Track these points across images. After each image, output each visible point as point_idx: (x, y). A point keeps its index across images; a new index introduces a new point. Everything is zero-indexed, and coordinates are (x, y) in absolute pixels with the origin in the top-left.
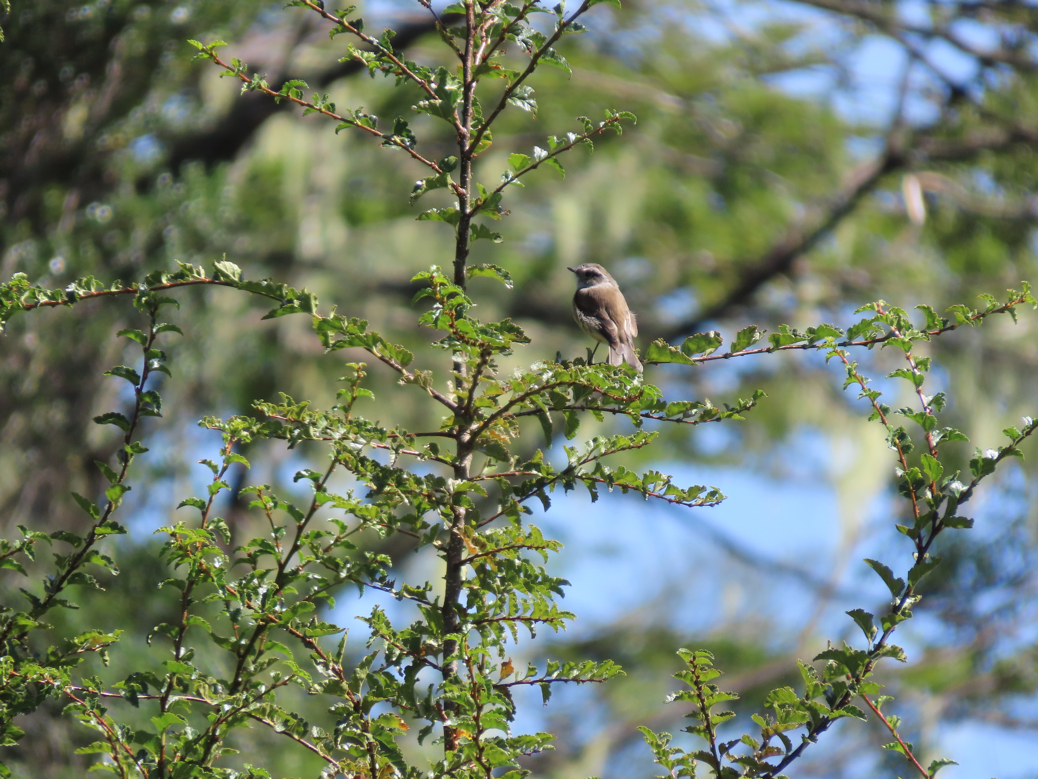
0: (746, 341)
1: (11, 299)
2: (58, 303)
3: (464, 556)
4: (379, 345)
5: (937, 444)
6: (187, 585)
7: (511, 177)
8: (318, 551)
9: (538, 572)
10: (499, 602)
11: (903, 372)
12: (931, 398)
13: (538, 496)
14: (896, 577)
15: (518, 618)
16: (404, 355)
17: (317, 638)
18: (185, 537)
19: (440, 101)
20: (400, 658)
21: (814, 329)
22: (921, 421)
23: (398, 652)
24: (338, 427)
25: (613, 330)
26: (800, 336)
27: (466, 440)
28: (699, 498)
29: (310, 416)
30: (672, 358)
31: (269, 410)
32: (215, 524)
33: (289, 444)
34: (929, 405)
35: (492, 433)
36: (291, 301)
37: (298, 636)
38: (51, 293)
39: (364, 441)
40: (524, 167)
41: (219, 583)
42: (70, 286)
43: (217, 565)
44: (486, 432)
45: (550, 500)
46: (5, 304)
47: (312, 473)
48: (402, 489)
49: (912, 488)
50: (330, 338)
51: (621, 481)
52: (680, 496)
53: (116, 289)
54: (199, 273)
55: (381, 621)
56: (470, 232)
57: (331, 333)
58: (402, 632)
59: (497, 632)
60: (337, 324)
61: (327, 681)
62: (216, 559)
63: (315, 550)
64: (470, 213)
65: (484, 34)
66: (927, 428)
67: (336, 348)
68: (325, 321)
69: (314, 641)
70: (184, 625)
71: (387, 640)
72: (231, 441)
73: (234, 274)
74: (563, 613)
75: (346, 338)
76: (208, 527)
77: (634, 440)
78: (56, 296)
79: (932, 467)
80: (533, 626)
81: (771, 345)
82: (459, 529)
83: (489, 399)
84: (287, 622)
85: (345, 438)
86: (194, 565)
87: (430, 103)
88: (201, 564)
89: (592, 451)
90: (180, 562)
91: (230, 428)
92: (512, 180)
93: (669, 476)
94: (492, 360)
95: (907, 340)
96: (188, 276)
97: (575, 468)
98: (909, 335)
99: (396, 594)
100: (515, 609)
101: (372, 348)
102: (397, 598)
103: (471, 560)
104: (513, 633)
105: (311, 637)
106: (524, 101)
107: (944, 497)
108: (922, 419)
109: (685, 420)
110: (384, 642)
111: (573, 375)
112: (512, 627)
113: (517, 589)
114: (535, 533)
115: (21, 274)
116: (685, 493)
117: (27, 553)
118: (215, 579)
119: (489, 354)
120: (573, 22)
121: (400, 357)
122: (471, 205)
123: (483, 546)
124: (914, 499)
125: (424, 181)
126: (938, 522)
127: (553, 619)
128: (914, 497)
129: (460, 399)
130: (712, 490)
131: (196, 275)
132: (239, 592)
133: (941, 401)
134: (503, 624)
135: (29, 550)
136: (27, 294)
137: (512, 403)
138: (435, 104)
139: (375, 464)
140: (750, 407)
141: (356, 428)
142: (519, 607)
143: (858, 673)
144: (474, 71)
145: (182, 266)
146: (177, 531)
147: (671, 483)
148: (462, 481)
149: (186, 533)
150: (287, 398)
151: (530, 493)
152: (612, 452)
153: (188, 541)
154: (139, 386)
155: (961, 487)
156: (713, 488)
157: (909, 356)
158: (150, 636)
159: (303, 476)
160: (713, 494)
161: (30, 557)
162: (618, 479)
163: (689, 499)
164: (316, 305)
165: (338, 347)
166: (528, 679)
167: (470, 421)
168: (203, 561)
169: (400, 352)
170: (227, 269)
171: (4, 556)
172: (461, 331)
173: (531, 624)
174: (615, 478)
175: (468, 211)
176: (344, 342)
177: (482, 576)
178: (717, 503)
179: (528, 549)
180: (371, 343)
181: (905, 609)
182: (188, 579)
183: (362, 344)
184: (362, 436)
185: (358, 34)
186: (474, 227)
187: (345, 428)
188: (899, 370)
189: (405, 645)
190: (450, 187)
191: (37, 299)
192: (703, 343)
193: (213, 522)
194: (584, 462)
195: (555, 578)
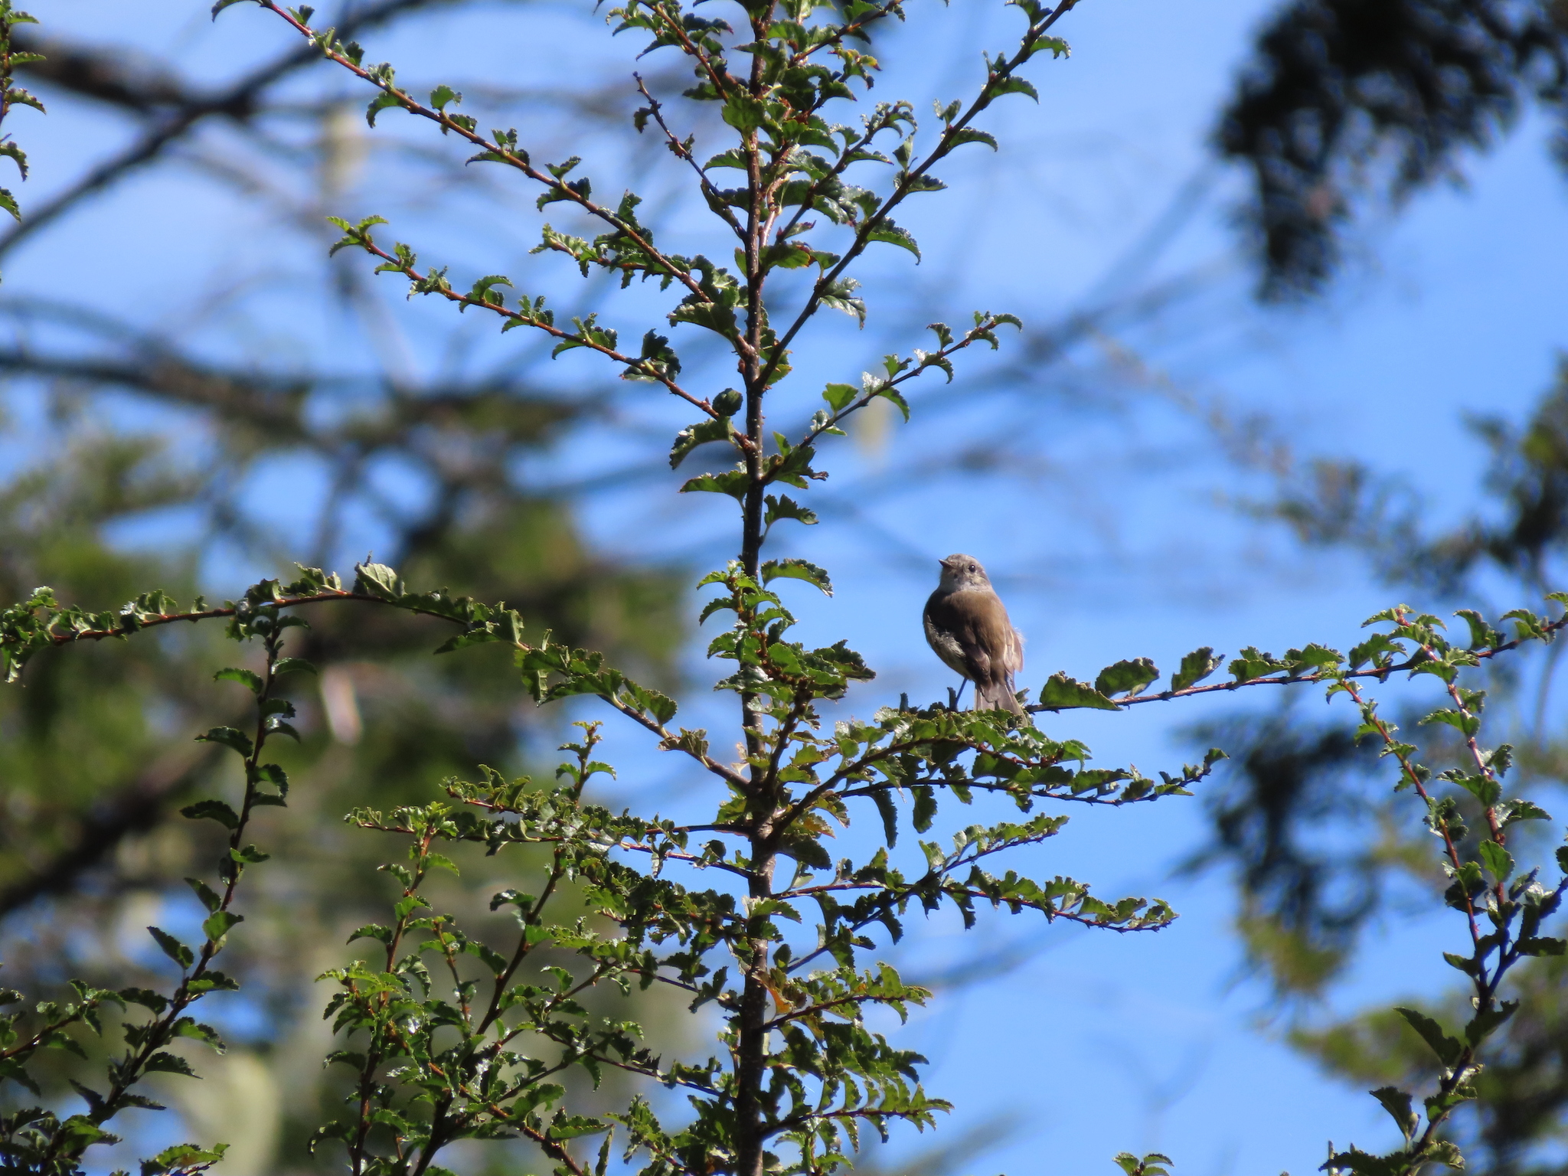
0: (1195, 671)
1: (31, 628)
2: (105, 634)
3: (768, 1017)
4: (623, 691)
5: (1504, 824)
6: (367, 1061)
7: (826, 420)
8: (540, 1014)
9: (875, 1041)
10: (828, 1088)
11: (1446, 715)
12: (1489, 754)
13: (882, 919)
14: (1445, 1034)
15: (861, 1112)
16: (662, 706)
17: (567, 1141)
18: (363, 984)
19: (712, 304)
21: (1298, 652)
22: (1478, 790)
23: (670, 1169)
24: (571, 819)
25: (983, 662)
26: (1278, 663)
27: (767, 835)
28: (1134, 918)
29: (530, 801)
30: (1081, 700)
31: (466, 792)
32: (409, 965)
33: (489, 848)
34: (1488, 764)
35: (808, 823)
36: (480, 624)
37: (537, 1139)
38: (95, 618)
39: (611, 840)
40: (847, 404)
41: (419, 1056)
42: (126, 607)
43: (412, 1029)
44: (798, 821)
45: (901, 925)
46: (22, 636)
47: (519, 896)
48: (675, 913)
49: (1467, 894)
50: (540, 681)
51: (1011, 894)
52: (1104, 916)
53: (198, 610)
54: (332, 583)
55: (644, 1120)
56: (765, 508)
57: (542, 675)
58: (677, 1138)
59: (826, 1134)
60: (554, 659)
62: (410, 1021)
63: (537, 1013)
64: (763, 478)
65: (772, 199)
66: (1487, 800)
67: (554, 697)
68: (535, 655)
69: (564, 1146)
70: (365, 1123)
71: (654, 1150)
72: (427, 834)
73: (387, 583)
74: (932, 1102)
75: (570, 680)
76: (397, 970)
77: (1033, 830)
78: (103, 623)
79: (1498, 862)
80: (883, 1123)
81: (1233, 679)
82: (760, 974)
83: (800, 769)
84: (522, 1118)
85: (582, 835)
86: (379, 1028)
87: (697, 308)
88: (389, 1028)
89: (965, 848)
90: (355, 1026)
91: (424, 814)
92: (829, 424)
93: (1084, 886)
94: (811, 708)
95: (1448, 664)
96: (313, 588)
97: (939, 874)
98: (1451, 658)
99: (663, 1078)
100: (854, 1098)
101: (611, 695)
102: (665, 1085)
103: (780, 1024)
104: (850, 1135)
105: (559, 1140)
106: (845, 301)
107: (1518, 906)
108: (1479, 786)
109: (1101, 798)
110: (650, 1153)
111: (943, 727)
112: (850, 1127)
113: (848, 1068)
114: (888, 976)
115: (44, 588)
116: (1113, 910)
117: (87, 1023)
118: (412, 1050)
119: (809, 697)
120: (923, 175)
121: (657, 709)
122: (764, 466)
123: (800, 1000)
124: (1471, 912)
125: (692, 430)
126: (1509, 948)
127: (917, 1111)
128: (1471, 908)
129: (755, 770)
130: (1156, 904)
131: (327, 586)
132: (448, 1072)
133: (1506, 758)
134: (834, 1121)
135: (91, 1018)
136: (56, 620)
137: (840, 774)
138: (705, 309)
139: (633, 875)
140: (1201, 775)
141: (597, 820)
142: (860, 1094)
144: (764, 256)
145: (305, 572)
146: (352, 976)
147: (1089, 895)
148: (762, 900)
149: (367, 978)
150: (492, 773)
151: (870, 915)
152: (997, 849)
153: (369, 991)
154: (251, 758)
155: (1542, 891)
156: (1158, 901)
157: (1454, 690)
158: (313, 1143)
159: (505, 900)
160: (1157, 910)
161: (93, 1029)
162: (1007, 891)
163: (1118, 920)
164: (520, 630)
165: (557, 694)
167: (772, 807)
168: (391, 1023)
169: (656, 700)
170: (377, 577)
171: (51, 1029)
172: (774, 663)
173: (881, 1119)
174: (1001, 889)
175: (761, 475)
176: (568, 687)
177: (798, 1046)
178: (1164, 925)
179: (875, 1002)
180: (609, 688)
181: (1462, 1084)
182: (370, 1051)
183: (595, 689)
184: (608, 833)
185: (583, 202)
186: (770, 500)
187: (582, 820)
188: (1438, 712)
189: (681, 1156)
190: (731, 438)
191: (74, 628)
192: (1130, 676)
193: (405, 961)
194: (954, 865)
195: (903, 1052)
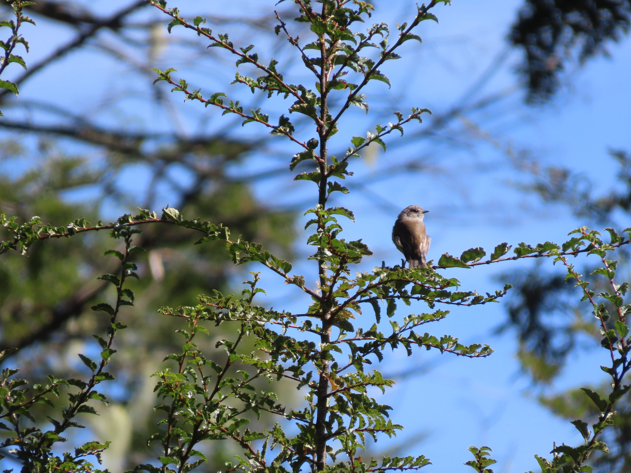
0: (500, 252)
1: (31, 233)
2: (62, 236)
3: (329, 391)
4: (270, 260)
5: (625, 314)
6: (171, 409)
7: (352, 151)
8: (237, 390)
9: (371, 401)
10: (353, 420)
11: (602, 270)
12: (619, 286)
13: (374, 352)
14: (601, 399)
15: (366, 430)
16: (286, 266)
17: (250, 442)
18: (170, 378)
19: (306, 104)
20: (291, 456)
21: (542, 245)
22: (614, 301)
23: (289, 452)
24: (250, 311)
26: (534, 249)
27: (328, 318)
28: (476, 352)
29: (233, 304)
30: (455, 264)
31: (208, 301)
32: (188, 371)
33: (216, 323)
34: (618, 290)
35: (344, 313)
36: (213, 233)
37: (238, 440)
38: (57, 229)
39: (266, 320)
40: (361, 145)
41: (192, 407)
42: (70, 225)
43: (190, 396)
44: (341, 313)
45: (382, 354)
46: (27, 236)
47: (227, 342)
48: (292, 349)
49: (610, 342)
50: (236, 255)
51: (427, 342)
52: (464, 351)
53: (99, 226)
54: (153, 216)
55: (279, 433)
56: (328, 187)
57: (237, 253)
58: (292, 440)
60: (243, 247)
61: (256, 469)
62: (188, 393)
63: (235, 390)
64: (327, 174)
65: (330, 62)
66: (618, 305)
67: (242, 262)
68: (235, 245)
69: (249, 444)
70: (170, 434)
71: (283, 445)
72: (196, 318)
73: (175, 216)
74: (395, 426)
75: (249, 255)
76: (183, 372)
77: (436, 316)
78: (61, 231)
79: (622, 329)
80: (375, 434)
81: (516, 255)
82: (326, 374)
83: (342, 292)
84: (232, 432)
85: (254, 318)
86: (176, 396)
87: (300, 106)
88: (180, 396)
89: (408, 323)
90: (166, 395)
91: (195, 309)
92: (354, 153)
93: (456, 339)
94: (346, 267)
95: (602, 250)
96: (145, 218)
97: (398, 334)
98: (603, 248)
99: (287, 416)
100: (363, 424)
101: (266, 262)
102: (287, 419)
103: (334, 394)
104: (362, 439)
105: (247, 441)
106: (360, 103)
108: (615, 299)
109: (462, 303)
110: (281, 446)
111: (400, 275)
112: (361, 436)
113: (361, 412)
114: (377, 375)
115: (36, 217)
116: (468, 349)
117: (54, 393)
118: (189, 405)
119: (346, 262)
120: (392, 52)
121: (284, 267)
122: (327, 169)
123: (342, 385)
124: (612, 350)
125: (299, 155)
126: (627, 364)
127: (389, 429)
128: (611, 348)
129: (324, 292)
130: (485, 346)
131: (151, 217)
132: (203, 413)
133: (625, 288)
134: (355, 433)
135: (55, 391)
136: (41, 230)
137: (358, 294)
138: (304, 107)
139: (275, 334)
140: (503, 294)
141: (260, 312)
142: (366, 422)
143: (579, 460)
144: (328, 85)
145: (142, 211)
146: (165, 375)
147: (458, 343)
148: (326, 344)
149: (171, 376)
150: (218, 293)
151: (369, 351)
152: (421, 324)
153: (172, 381)
154: (119, 286)
156: (486, 345)
157: (604, 260)
158: (149, 442)
159: (222, 344)
160: (486, 349)
161: (57, 395)
162: (425, 341)
163: (470, 353)
164: (229, 235)
165: (244, 261)
166: (370, 469)
167: (330, 307)
168: (181, 394)
169: (284, 264)
170: (171, 213)
171: (39, 395)
172: (333, 247)
173: (374, 433)
174: (423, 340)
175: (326, 173)
176: (248, 258)
177: (341, 403)
178: (488, 355)
179: (372, 386)
180: (265, 259)
181: (608, 419)
183: (259, 259)
184: (265, 317)
185: (255, 63)
186: (330, 184)
187: (254, 312)
188: (598, 269)
189: (294, 447)
190: (314, 158)
191: (48, 233)
192: (474, 255)
193: (187, 369)
194: (404, 330)
195: (383, 405)
